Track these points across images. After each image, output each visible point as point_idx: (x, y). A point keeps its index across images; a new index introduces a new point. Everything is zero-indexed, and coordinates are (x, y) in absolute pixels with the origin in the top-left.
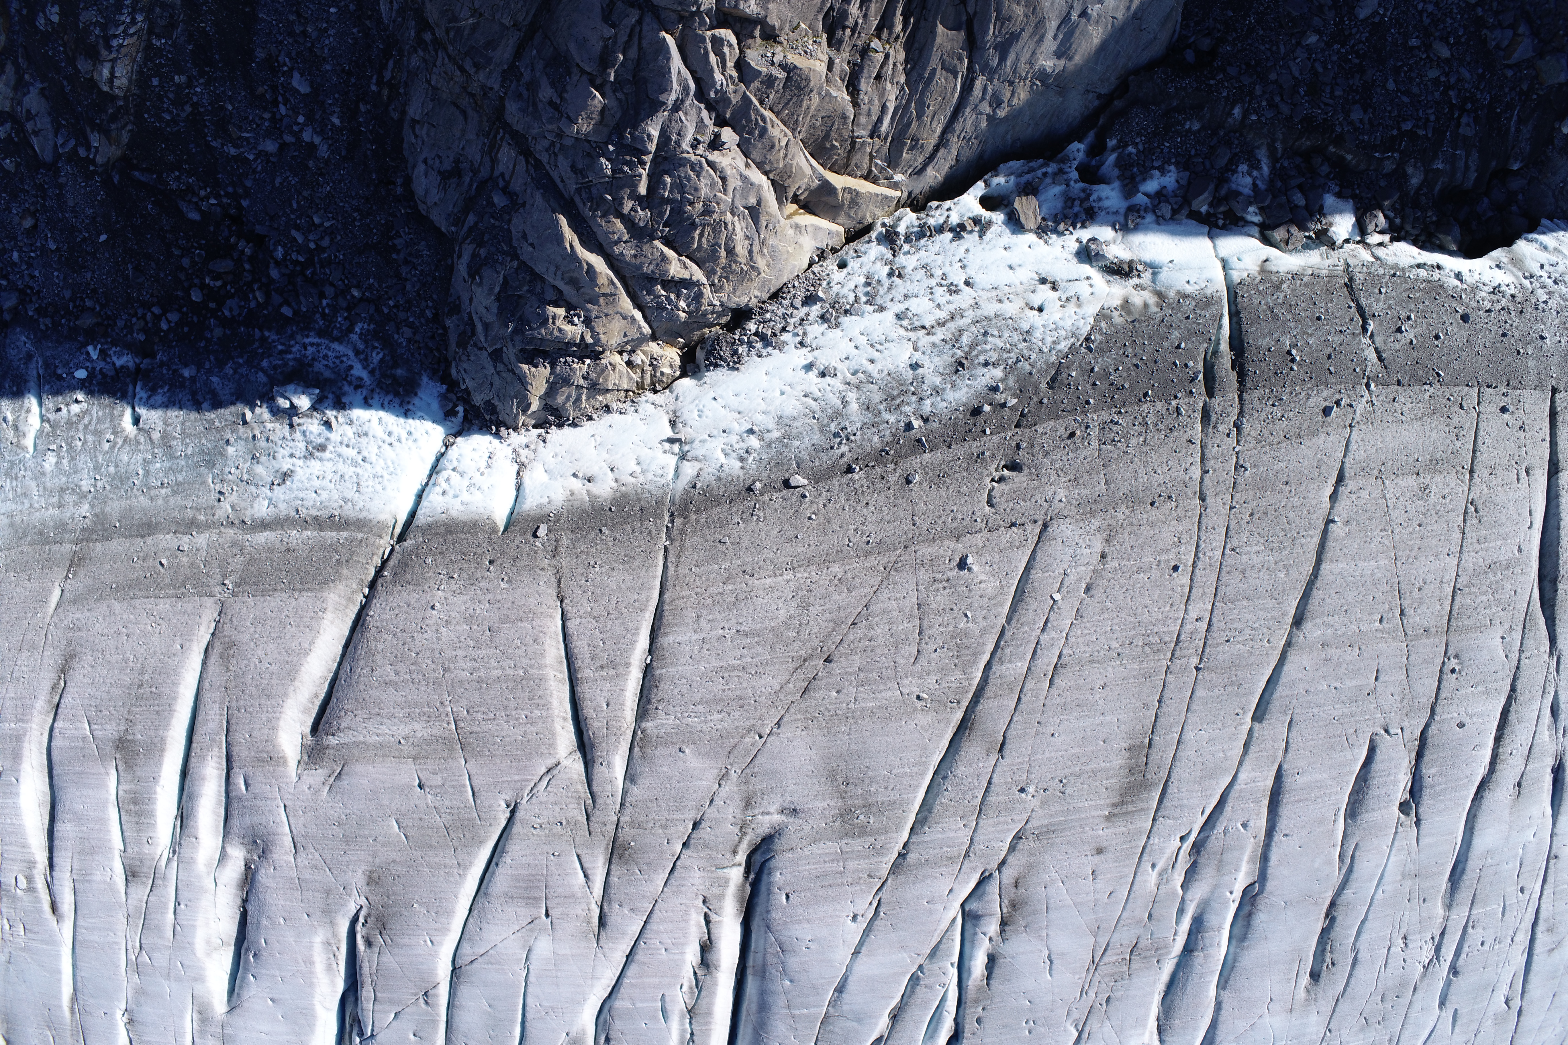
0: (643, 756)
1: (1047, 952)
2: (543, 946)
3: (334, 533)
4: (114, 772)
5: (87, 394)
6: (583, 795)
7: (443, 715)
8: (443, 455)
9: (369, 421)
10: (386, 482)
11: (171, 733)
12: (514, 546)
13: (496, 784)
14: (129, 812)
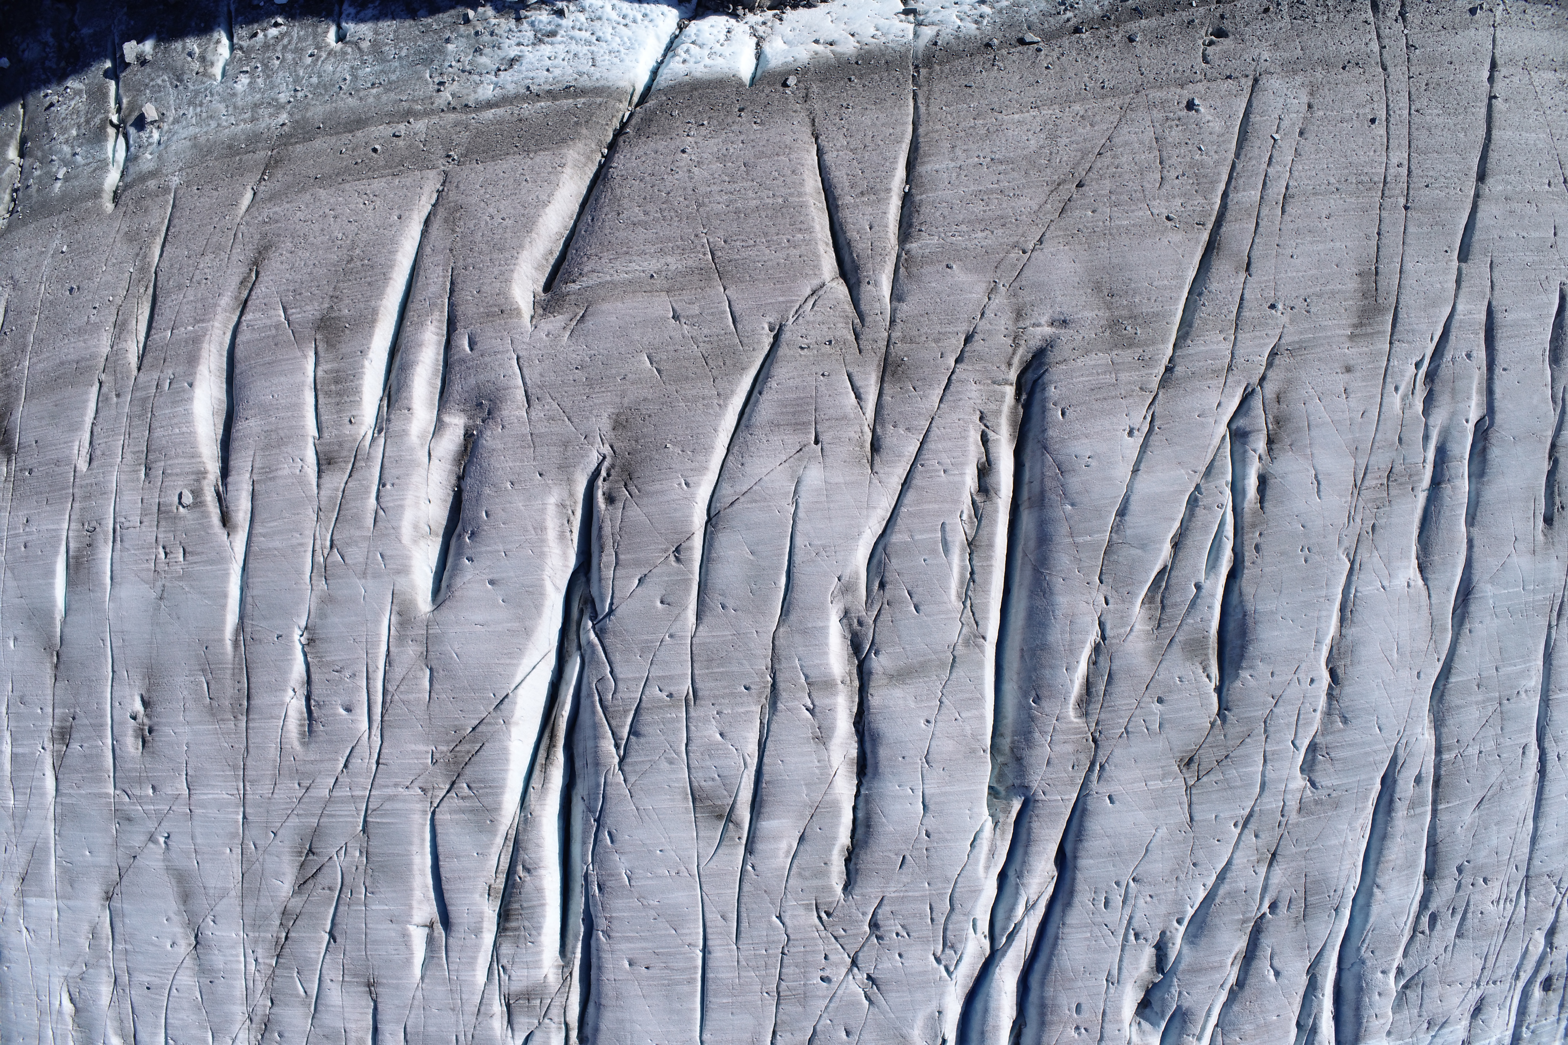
0: (910, 276)
1: (1314, 472)
2: (814, 476)
3: (571, 101)
4: (312, 354)
5: (286, 18)
6: (851, 315)
7: (699, 247)
8: (676, 37)
9: (602, 7)
10: (622, 55)
11: (384, 302)
12: (764, 95)
13: (759, 307)
14: (328, 394)
